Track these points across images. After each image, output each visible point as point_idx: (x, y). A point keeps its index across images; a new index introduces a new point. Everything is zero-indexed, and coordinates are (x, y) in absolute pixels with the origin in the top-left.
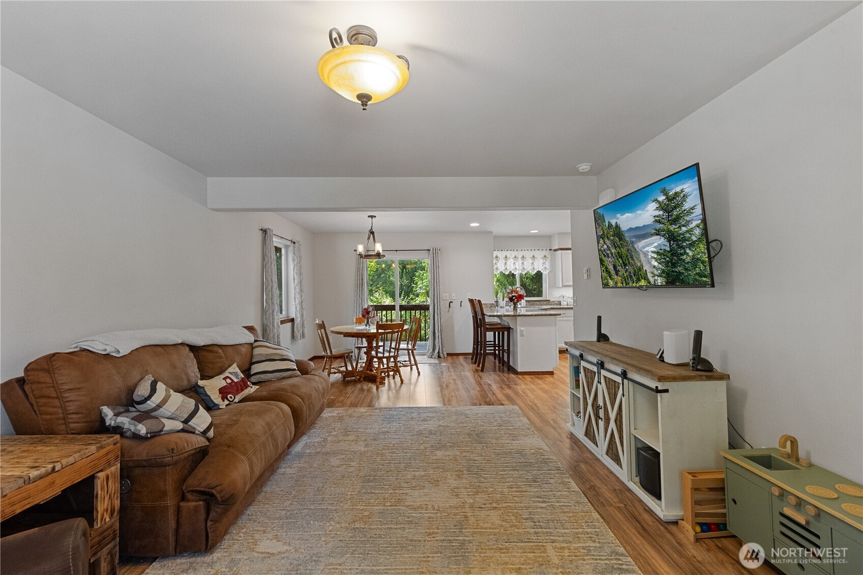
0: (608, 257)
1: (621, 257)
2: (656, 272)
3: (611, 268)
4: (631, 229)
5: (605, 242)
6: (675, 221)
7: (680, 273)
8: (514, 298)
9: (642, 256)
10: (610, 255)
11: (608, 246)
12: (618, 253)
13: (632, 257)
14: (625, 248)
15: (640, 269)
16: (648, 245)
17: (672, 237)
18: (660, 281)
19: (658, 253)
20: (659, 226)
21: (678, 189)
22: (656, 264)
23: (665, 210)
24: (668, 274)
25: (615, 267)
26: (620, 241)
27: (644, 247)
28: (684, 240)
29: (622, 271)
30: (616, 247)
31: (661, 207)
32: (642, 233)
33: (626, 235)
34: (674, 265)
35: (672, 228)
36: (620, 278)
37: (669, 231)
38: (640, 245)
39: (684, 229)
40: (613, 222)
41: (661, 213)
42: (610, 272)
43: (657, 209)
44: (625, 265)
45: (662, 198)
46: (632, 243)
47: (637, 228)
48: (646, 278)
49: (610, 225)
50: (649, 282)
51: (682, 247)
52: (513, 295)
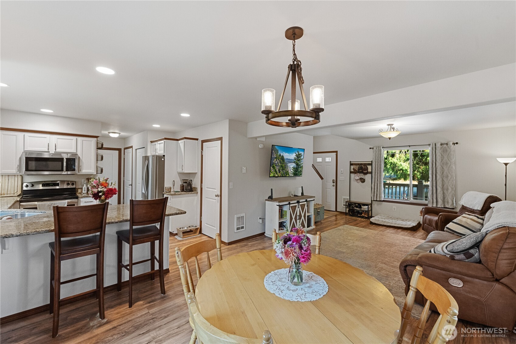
0: (277, 166)
1: (282, 167)
2: (292, 173)
3: (277, 170)
4: (287, 159)
5: (277, 160)
6: (299, 160)
7: (297, 174)
8: (100, 194)
9: (289, 168)
10: (278, 166)
11: (278, 162)
12: (281, 165)
13: (286, 168)
14: (284, 165)
15: (288, 172)
16: (291, 165)
17: (297, 164)
18: (292, 175)
19: (293, 168)
20: (295, 161)
21: (301, 153)
22: (292, 171)
23: (297, 157)
24: (294, 174)
25: (279, 170)
26: (283, 161)
27: (290, 165)
28: (300, 166)
29: (281, 171)
30: (281, 163)
31: (296, 156)
32: (290, 161)
33: (285, 160)
34: (296, 172)
35: (298, 162)
36: (280, 174)
37: (297, 163)
38: (289, 164)
39: (300, 163)
40: (282, 154)
41: (296, 157)
42: (276, 172)
43: (295, 156)
44: (283, 170)
45: (297, 153)
46: (287, 163)
47: (289, 159)
48: (289, 175)
49: (280, 155)
50: (289, 176)
51: (299, 168)
52: (99, 189)
